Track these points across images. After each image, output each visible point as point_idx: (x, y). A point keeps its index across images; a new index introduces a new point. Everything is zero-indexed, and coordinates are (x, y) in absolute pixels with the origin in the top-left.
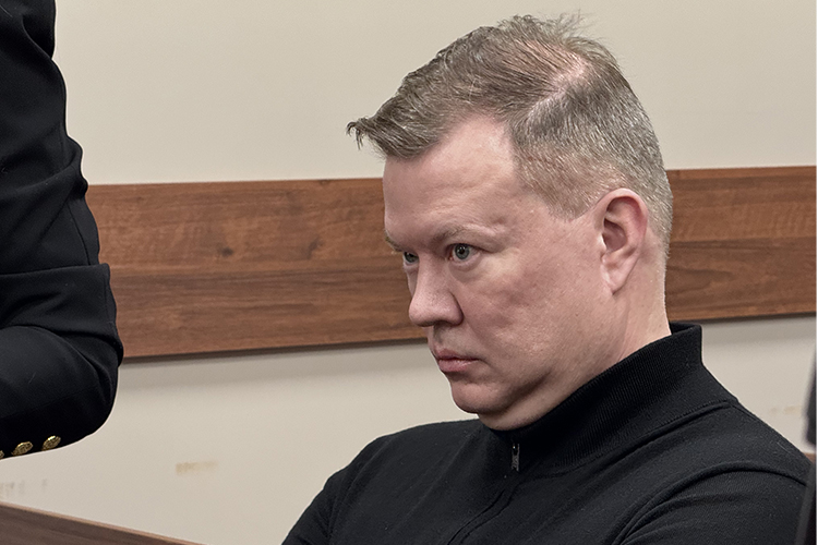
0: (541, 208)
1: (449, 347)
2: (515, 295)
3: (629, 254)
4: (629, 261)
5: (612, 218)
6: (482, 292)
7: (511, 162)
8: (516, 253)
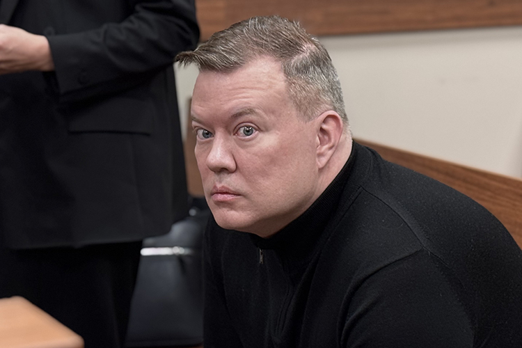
0: (294, 112)
1: (226, 185)
2: (273, 159)
3: (331, 148)
4: (330, 152)
5: (325, 127)
6: (256, 154)
7: (283, 83)
8: (278, 134)
